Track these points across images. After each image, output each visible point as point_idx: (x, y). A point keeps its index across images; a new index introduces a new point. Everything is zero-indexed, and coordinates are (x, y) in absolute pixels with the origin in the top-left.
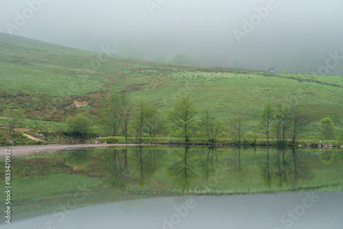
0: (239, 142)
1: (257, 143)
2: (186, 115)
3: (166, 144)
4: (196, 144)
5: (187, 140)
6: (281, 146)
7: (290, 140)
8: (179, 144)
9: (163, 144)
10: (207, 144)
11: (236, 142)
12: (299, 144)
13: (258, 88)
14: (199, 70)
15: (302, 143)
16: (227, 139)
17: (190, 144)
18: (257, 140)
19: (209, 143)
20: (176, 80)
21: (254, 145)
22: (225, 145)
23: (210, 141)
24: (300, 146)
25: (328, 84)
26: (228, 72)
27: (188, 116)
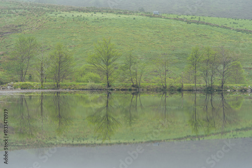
0: (165, 87)
1: (184, 88)
2: (108, 59)
3: (87, 89)
4: (118, 90)
5: (109, 86)
6: (209, 90)
7: (218, 85)
8: (100, 90)
9: (83, 89)
10: (130, 90)
11: (162, 88)
12: (228, 89)
13: (148, 30)
14: (74, 10)
15: (230, 88)
16: (151, 84)
17: (112, 90)
18: (185, 85)
19: (133, 88)
20: (55, 21)
21: (180, 90)
22: (149, 90)
23: (133, 86)
24: (229, 90)
25: (218, 26)
26: (107, 12)
27: (111, 60)
